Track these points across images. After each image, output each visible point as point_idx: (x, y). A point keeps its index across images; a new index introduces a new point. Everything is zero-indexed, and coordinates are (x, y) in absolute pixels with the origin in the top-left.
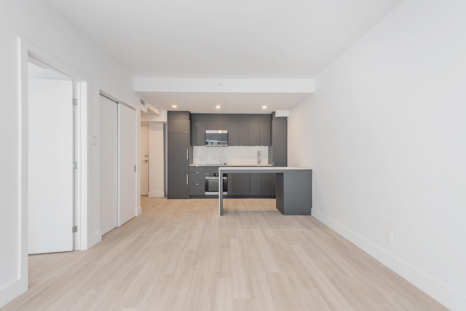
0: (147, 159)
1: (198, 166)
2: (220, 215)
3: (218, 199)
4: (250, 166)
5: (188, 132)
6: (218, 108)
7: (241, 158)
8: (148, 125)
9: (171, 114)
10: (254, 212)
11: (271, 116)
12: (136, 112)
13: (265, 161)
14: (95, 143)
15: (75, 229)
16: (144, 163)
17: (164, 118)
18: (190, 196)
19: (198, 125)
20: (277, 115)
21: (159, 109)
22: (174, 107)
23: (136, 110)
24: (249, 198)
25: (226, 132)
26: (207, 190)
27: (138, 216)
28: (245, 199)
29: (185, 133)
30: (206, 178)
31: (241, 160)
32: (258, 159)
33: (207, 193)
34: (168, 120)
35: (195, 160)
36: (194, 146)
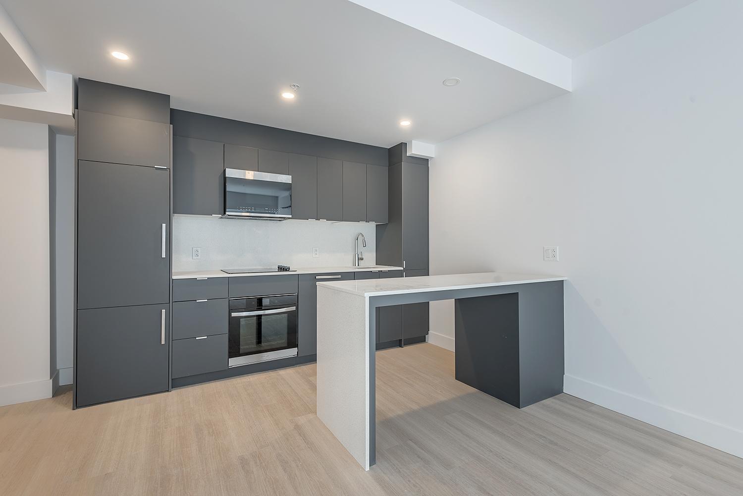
7: (316, 251)
11: (391, 153)
25: (285, 179)
26: (235, 351)
29: (155, 167)
30: (234, 314)
31: (317, 256)
32: (357, 255)
33: (234, 362)
34: (77, 113)
35: (177, 258)
36: (175, 216)
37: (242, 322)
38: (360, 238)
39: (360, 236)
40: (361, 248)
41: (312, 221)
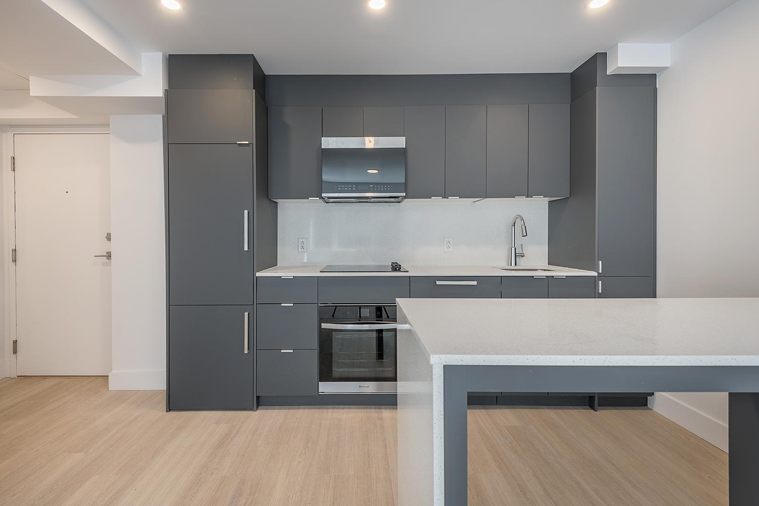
1: (291, 275)
7: (449, 243)
18: (258, 397)
26: (326, 375)
29: (238, 143)
30: (324, 326)
31: (451, 250)
32: (513, 249)
33: (326, 388)
34: (167, 92)
35: (284, 252)
36: (278, 201)
37: (336, 336)
38: (519, 223)
39: (518, 221)
40: (520, 240)
41: (437, 201)
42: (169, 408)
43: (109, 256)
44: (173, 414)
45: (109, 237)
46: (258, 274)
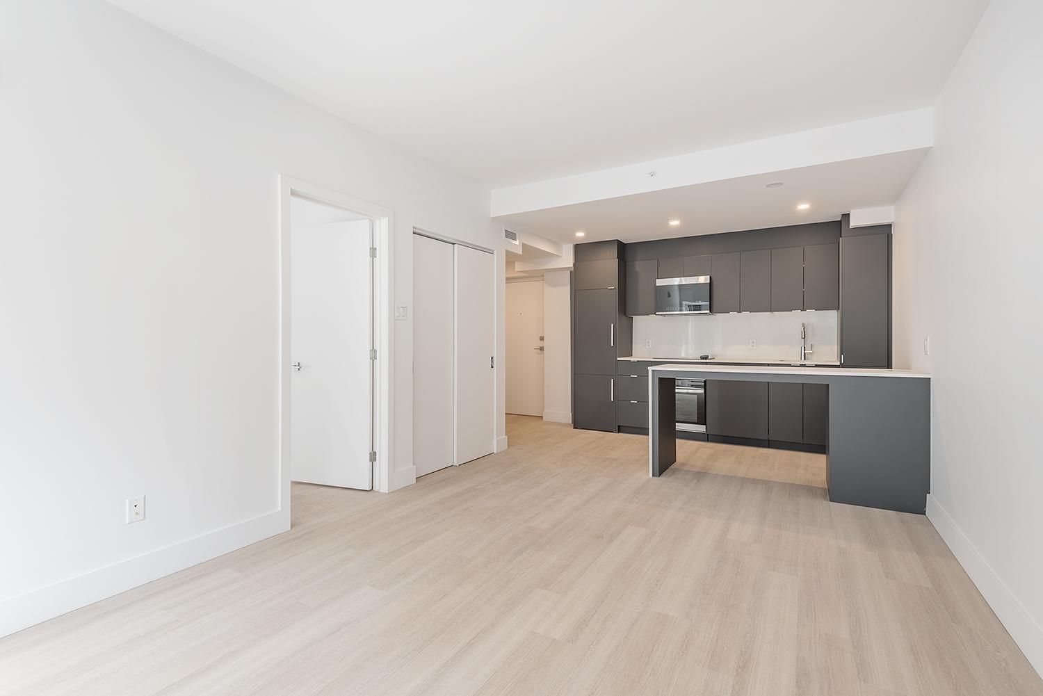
0: (540, 344)
1: (636, 360)
2: (653, 476)
3: (645, 437)
4: (768, 365)
5: (613, 284)
6: (675, 226)
7: (753, 342)
8: (543, 276)
9: (581, 250)
10: (746, 482)
11: (838, 226)
12: (495, 256)
13: (828, 351)
14: (405, 318)
15: (373, 457)
16: (538, 353)
17: (567, 259)
18: (619, 426)
19: (640, 266)
20: (854, 223)
21: (554, 243)
22: (580, 235)
23: (495, 253)
24: (769, 447)
25: (703, 279)
27: (497, 453)
28: (755, 448)
29: (609, 288)
31: (754, 348)
32: (803, 347)
34: (574, 264)
35: (636, 347)
36: (634, 317)
42: (575, 428)
43: (542, 349)
44: (576, 430)
45: (542, 339)
46: (618, 359)
